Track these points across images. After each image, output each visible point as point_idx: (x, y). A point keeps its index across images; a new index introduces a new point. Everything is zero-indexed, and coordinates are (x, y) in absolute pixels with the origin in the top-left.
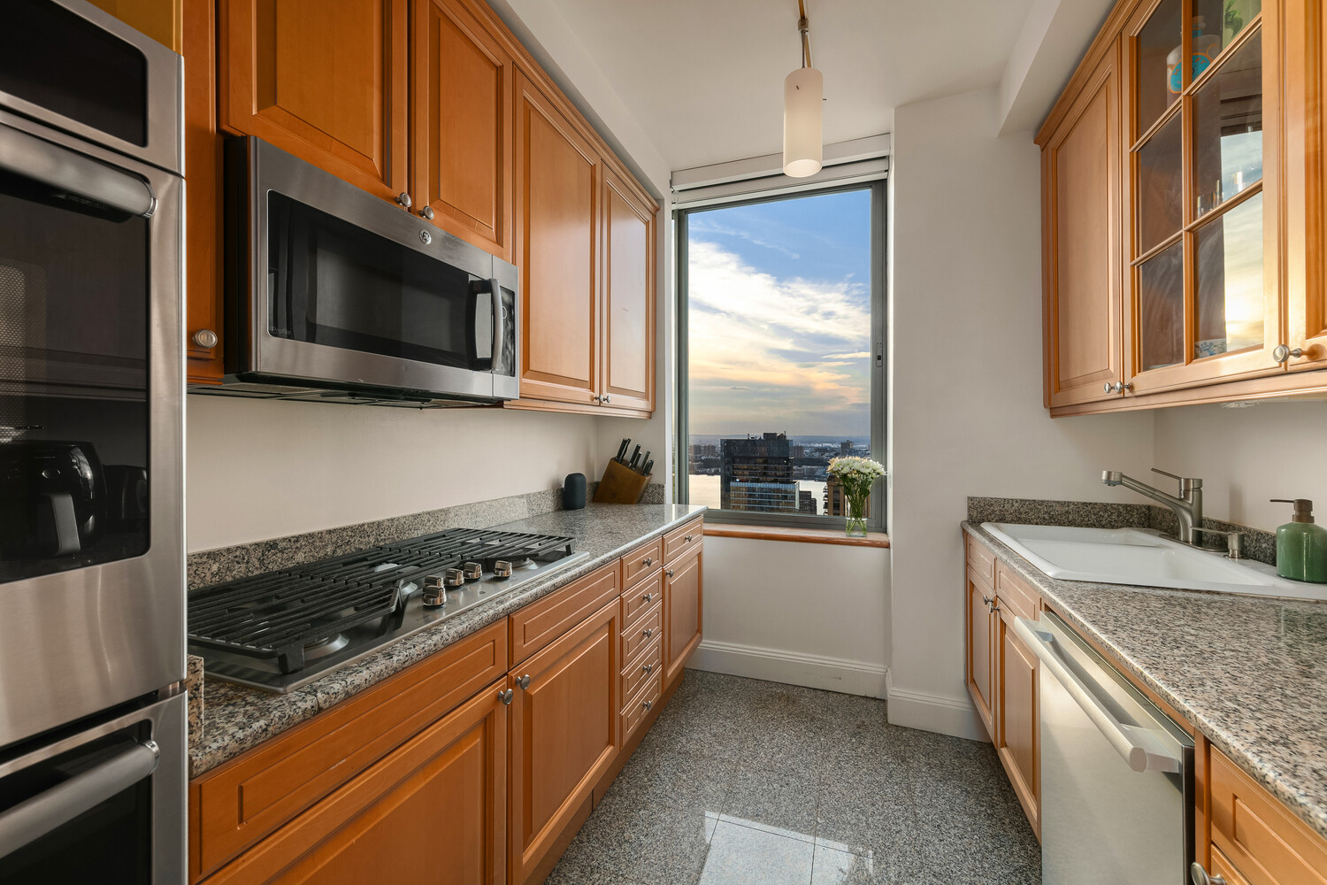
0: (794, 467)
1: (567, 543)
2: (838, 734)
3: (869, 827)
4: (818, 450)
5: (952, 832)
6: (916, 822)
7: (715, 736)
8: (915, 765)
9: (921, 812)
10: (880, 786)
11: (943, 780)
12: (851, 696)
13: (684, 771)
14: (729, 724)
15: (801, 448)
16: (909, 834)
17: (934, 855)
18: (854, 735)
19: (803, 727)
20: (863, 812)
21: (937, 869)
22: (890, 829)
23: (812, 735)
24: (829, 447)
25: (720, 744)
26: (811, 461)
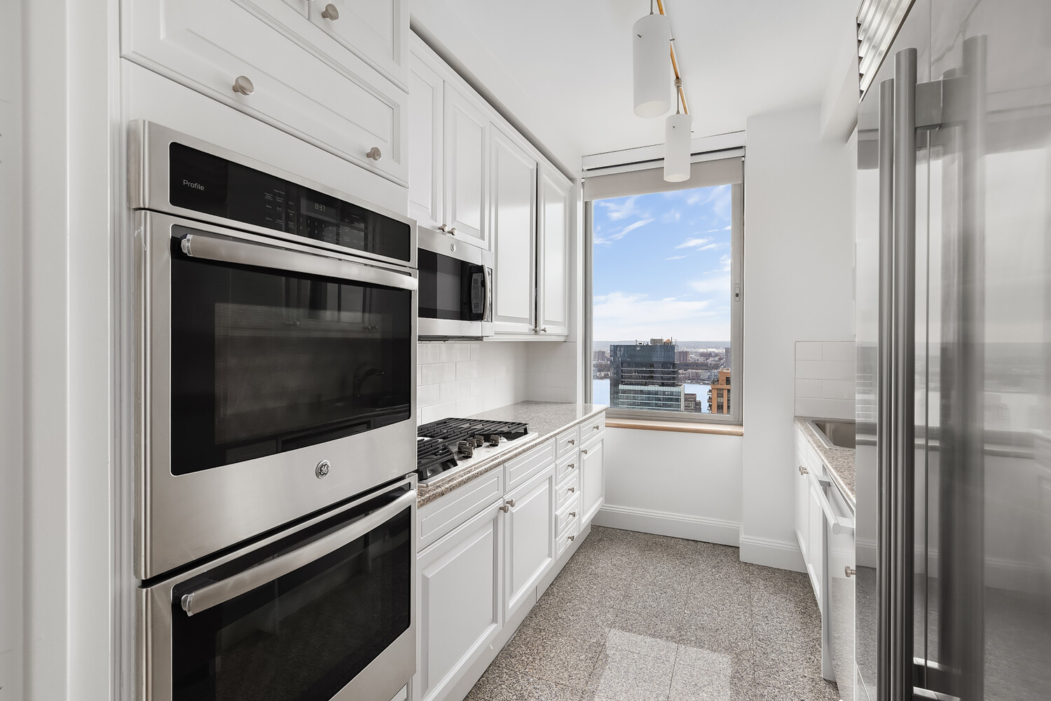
0: (680, 371)
1: (524, 427)
2: (702, 566)
3: (719, 616)
4: (702, 355)
5: (775, 620)
6: (751, 615)
7: (615, 565)
8: (756, 585)
9: (755, 610)
10: (730, 595)
11: (775, 593)
12: (714, 544)
13: (595, 584)
14: (624, 559)
15: (686, 353)
16: (746, 620)
17: (761, 630)
18: (715, 567)
19: (677, 562)
20: (716, 609)
21: (761, 637)
22: (733, 617)
23: (683, 566)
24: (714, 352)
25: (619, 570)
26: (696, 365)
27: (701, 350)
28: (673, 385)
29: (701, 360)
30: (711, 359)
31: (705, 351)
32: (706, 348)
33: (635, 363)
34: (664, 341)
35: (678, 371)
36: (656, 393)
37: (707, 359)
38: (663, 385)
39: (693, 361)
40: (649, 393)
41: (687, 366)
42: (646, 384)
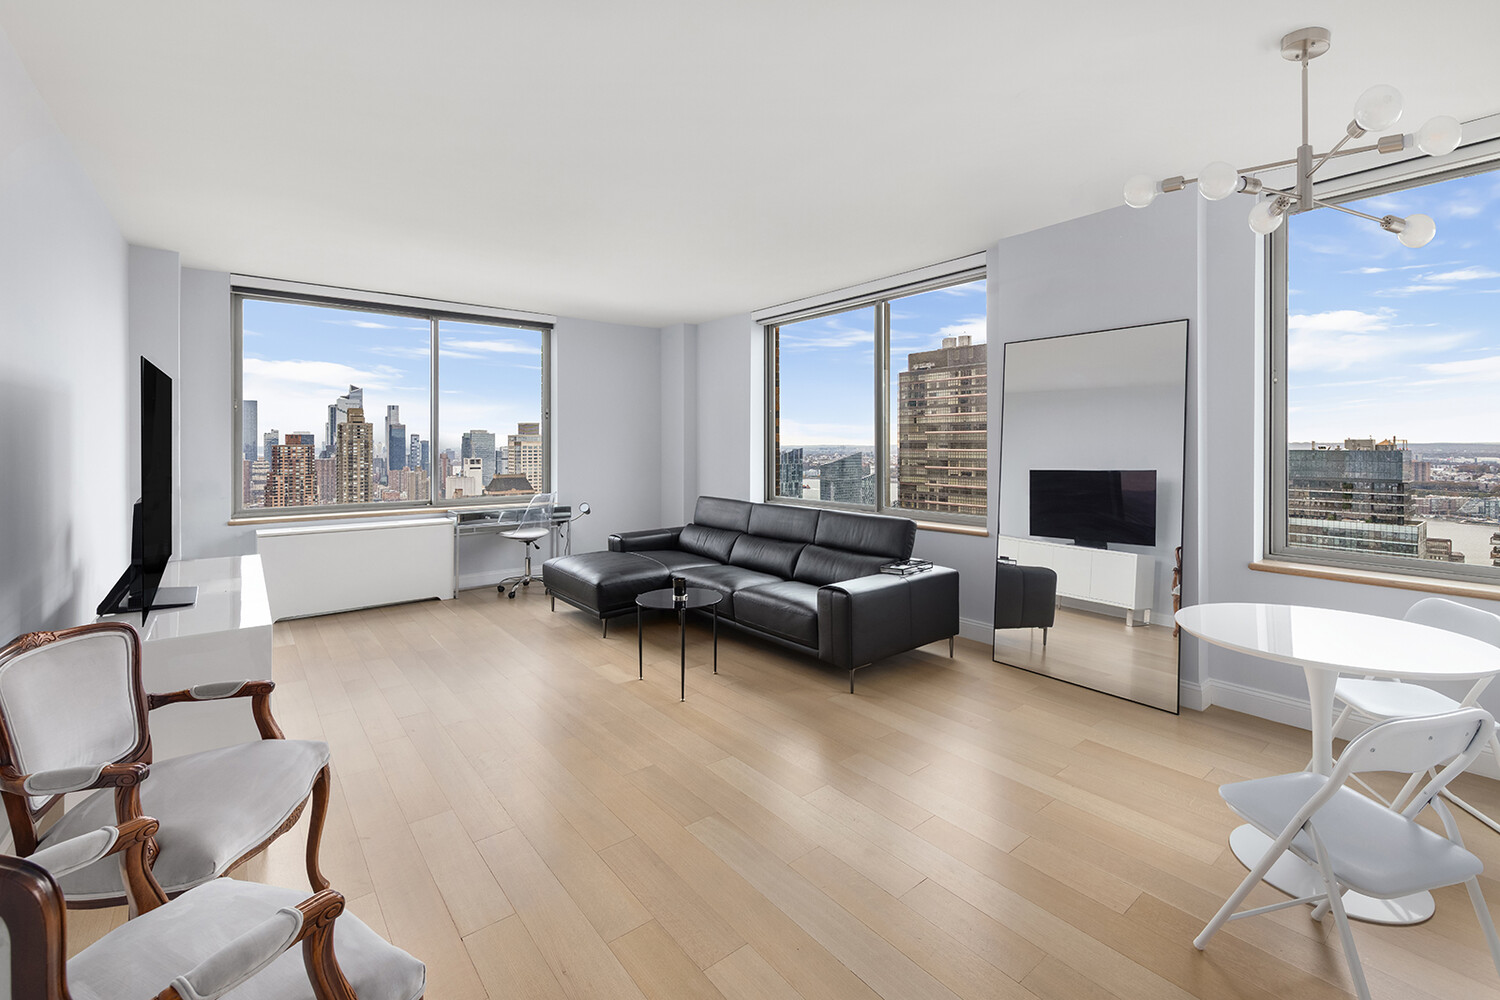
27: (1462, 460)
28: (1400, 521)
29: (1463, 478)
30: (1487, 476)
31: (1472, 461)
32: (1474, 455)
33: (1311, 482)
34: (1377, 442)
35: (1409, 497)
36: (1360, 533)
37: (1475, 477)
38: (1374, 520)
39: (1440, 478)
40: (1343, 533)
41: (1428, 488)
42: (1335, 518)
